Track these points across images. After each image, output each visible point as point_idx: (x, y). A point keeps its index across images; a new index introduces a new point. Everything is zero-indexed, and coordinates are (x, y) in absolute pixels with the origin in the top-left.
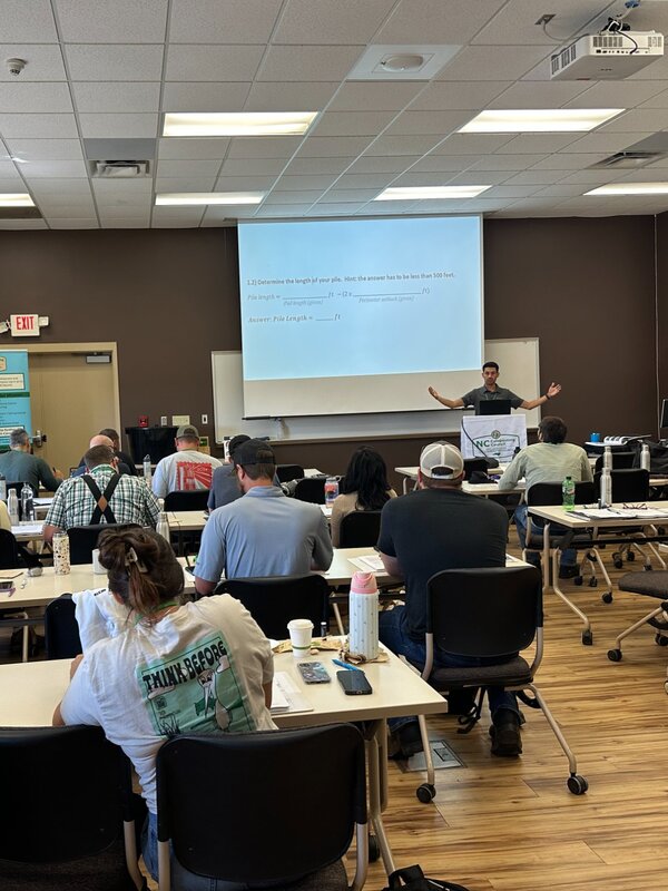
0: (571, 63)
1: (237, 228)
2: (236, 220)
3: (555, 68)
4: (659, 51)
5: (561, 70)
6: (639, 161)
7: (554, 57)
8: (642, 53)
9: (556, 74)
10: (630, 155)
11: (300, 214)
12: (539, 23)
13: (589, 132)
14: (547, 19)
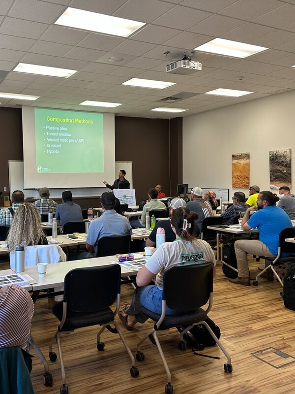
0: (175, 69)
1: (21, 109)
2: (21, 105)
3: (168, 69)
4: (200, 69)
5: (170, 70)
6: (173, 100)
7: (168, 65)
8: (196, 68)
9: (169, 71)
10: (171, 98)
11: (48, 106)
12: (165, 54)
13: (162, 89)
14: (168, 52)
